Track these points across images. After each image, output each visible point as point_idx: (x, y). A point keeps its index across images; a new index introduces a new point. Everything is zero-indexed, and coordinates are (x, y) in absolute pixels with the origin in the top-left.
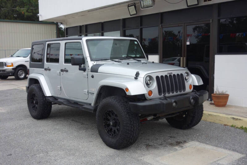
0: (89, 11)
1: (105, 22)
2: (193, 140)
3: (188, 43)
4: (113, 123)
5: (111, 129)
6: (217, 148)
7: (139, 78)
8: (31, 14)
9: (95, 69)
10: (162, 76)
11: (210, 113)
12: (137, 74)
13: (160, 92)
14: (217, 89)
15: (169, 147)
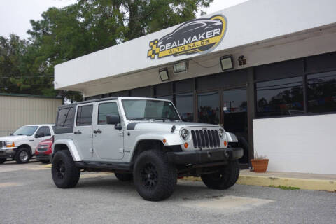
0: (114, 77)
3: (225, 109)
4: (151, 175)
5: (149, 182)
7: (175, 131)
8: (29, 86)
9: (131, 127)
10: (197, 131)
12: (174, 128)
13: (195, 146)
14: (256, 155)
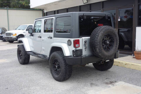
1: (68, 8)
2: (120, 81)
3: (119, 20)
6: (136, 86)
11: (132, 63)
14: (137, 49)
15: (105, 85)
